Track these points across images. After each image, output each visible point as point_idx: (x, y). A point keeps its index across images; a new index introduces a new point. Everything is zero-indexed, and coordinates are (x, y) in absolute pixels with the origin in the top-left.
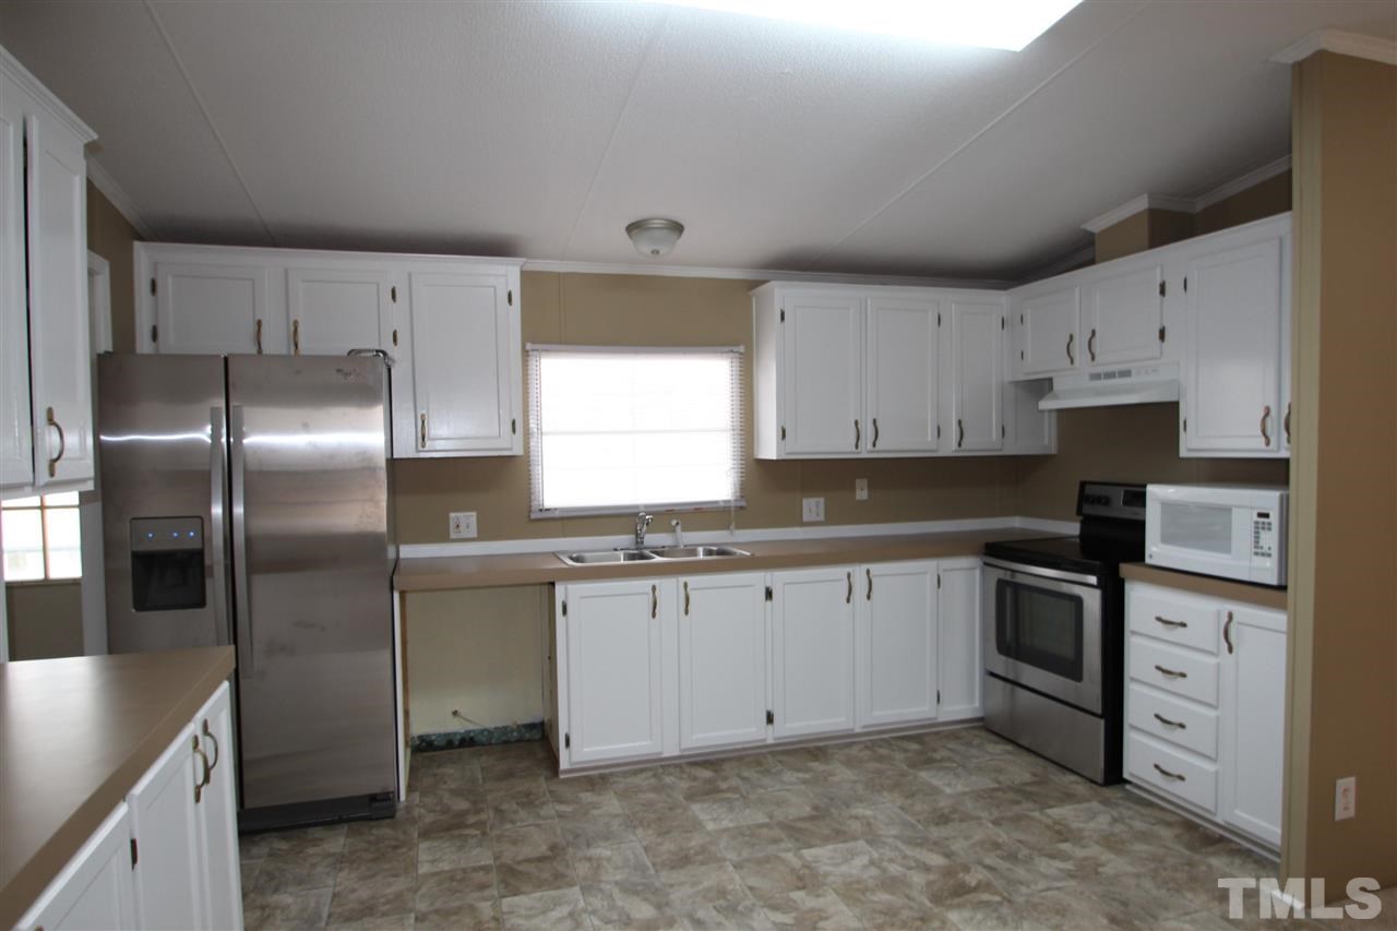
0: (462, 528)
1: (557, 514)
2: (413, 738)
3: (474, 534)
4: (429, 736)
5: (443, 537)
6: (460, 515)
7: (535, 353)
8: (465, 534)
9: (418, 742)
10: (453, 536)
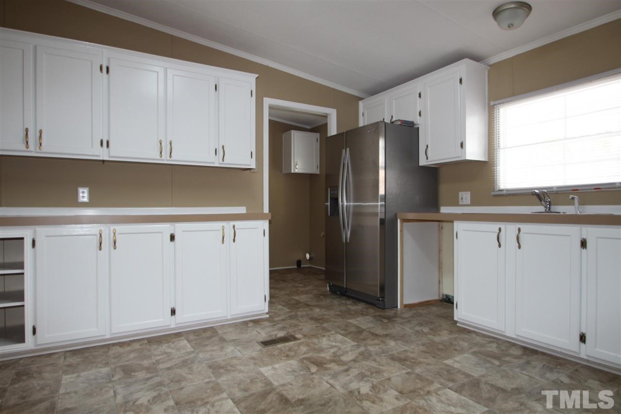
0: (464, 200)
1: (504, 192)
2: (443, 295)
3: (469, 203)
4: (449, 296)
5: (456, 204)
6: (464, 193)
7: (496, 106)
8: (465, 202)
9: (445, 297)
10: (460, 203)
